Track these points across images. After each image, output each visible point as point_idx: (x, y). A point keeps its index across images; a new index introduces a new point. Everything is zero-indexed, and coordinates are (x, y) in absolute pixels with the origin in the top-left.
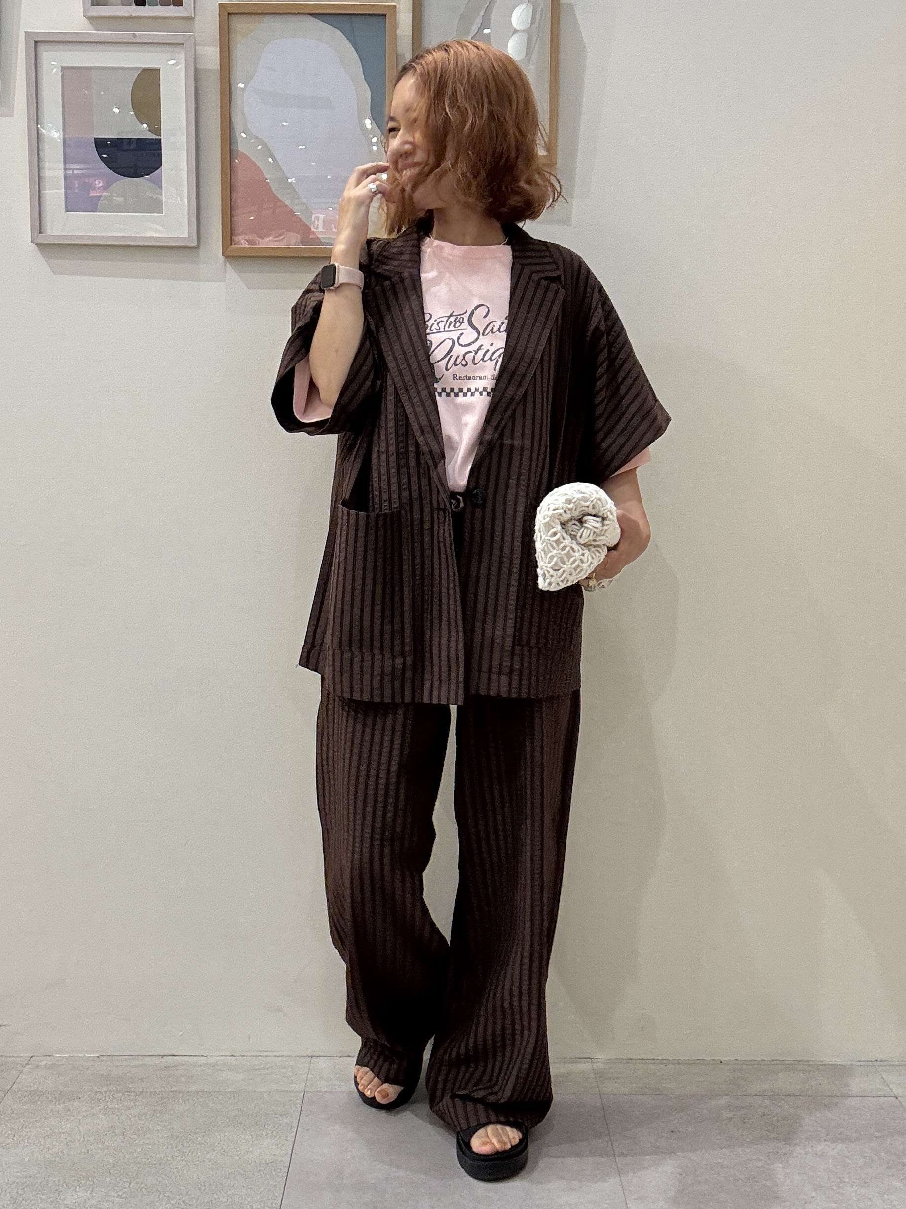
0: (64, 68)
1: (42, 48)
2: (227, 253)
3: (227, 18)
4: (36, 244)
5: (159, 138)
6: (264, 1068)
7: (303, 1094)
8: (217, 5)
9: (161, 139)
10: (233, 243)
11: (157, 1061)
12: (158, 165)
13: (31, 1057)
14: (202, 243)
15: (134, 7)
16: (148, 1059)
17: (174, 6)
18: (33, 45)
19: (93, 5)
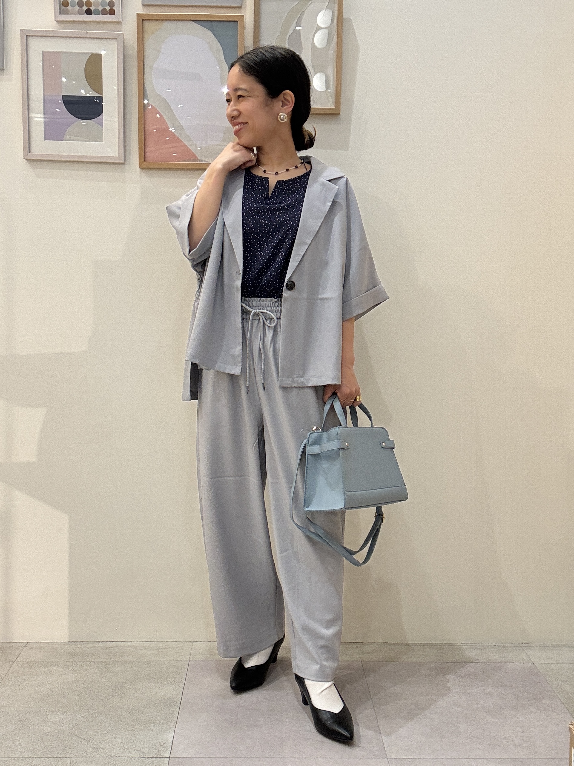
0: (43, 52)
1: (30, 40)
2: (142, 166)
3: (142, 23)
4: (27, 160)
5: (101, 96)
7: (188, 662)
8: (136, 15)
9: (102, 97)
10: (146, 160)
11: (101, 644)
12: (101, 112)
13: (28, 643)
14: (127, 159)
15: (85, 15)
16: (97, 643)
17: (110, 15)
18: (25, 38)
19: (60, 14)
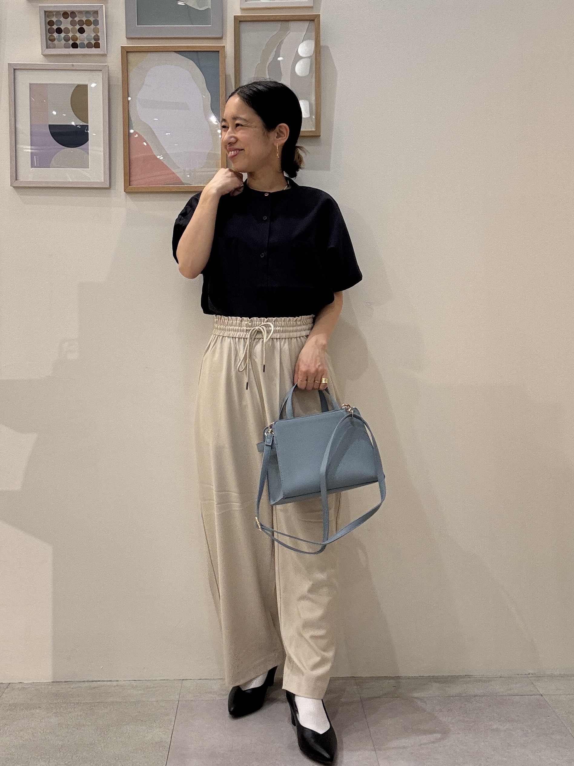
0: (30, 84)
1: (18, 72)
2: (127, 190)
3: (126, 55)
4: (14, 187)
5: (86, 124)
6: (153, 687)
7: (178, 702)
8: (120, 47)
9: (88, 125)
10: (131, 184)
11: (86, 684)
12: (87, 140)
13: (10, 683)
14: (112, 184)
15: (71, 49)
16: (83, 683)
17: (95, 48)
18: (13, 71)
19: (47, 48)
